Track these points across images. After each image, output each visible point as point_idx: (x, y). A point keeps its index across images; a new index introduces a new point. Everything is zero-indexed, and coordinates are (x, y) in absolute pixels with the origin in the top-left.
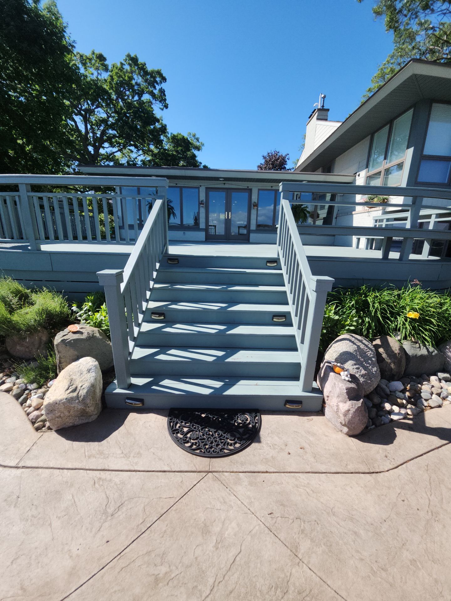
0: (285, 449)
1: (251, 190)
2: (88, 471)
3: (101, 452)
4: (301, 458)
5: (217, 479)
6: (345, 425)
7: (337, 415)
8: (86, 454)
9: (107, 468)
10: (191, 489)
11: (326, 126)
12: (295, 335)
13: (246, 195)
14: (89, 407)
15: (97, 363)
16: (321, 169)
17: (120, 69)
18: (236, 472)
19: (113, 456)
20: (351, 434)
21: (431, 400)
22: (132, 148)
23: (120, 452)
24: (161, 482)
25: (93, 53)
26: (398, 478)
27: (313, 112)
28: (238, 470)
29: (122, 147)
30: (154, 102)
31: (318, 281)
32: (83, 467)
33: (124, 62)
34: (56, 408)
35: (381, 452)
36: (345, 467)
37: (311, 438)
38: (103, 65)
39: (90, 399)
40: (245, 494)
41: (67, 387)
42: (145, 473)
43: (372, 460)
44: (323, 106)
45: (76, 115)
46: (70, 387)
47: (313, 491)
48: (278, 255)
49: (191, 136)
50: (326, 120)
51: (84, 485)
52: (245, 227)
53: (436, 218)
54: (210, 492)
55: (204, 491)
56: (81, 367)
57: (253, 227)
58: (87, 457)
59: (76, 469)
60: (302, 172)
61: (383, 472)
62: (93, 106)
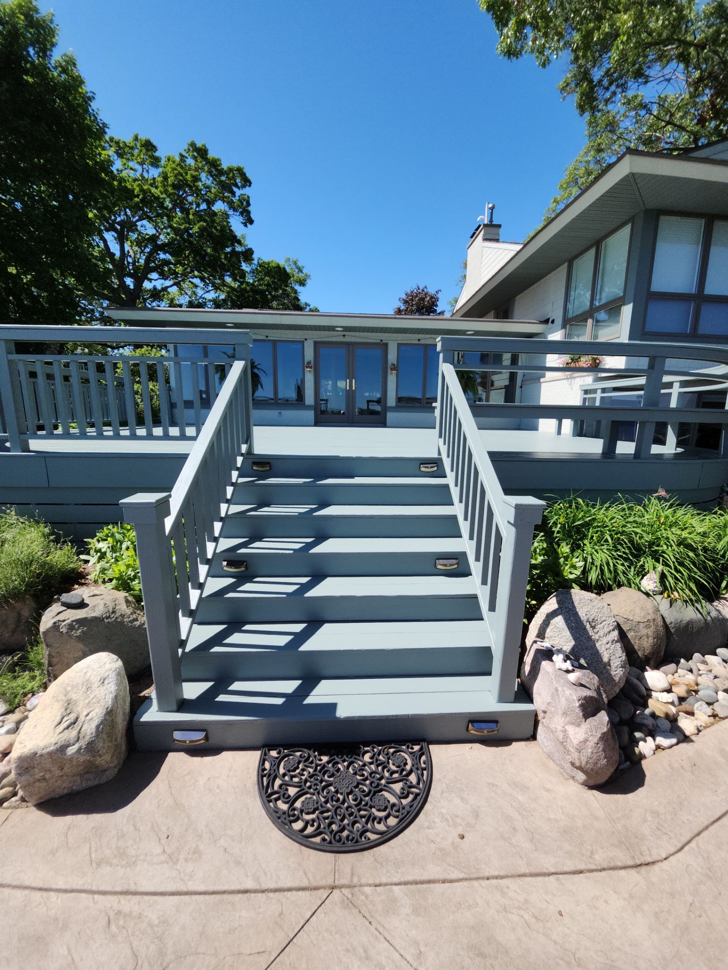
0: (476, 824)
1: (386, 345)
2: (96, 896)
3: (121, 851)
4: (508, 844)
5: (350, 904)
6: (580, 768)
7: (565, 749)
8: (93, 856)
9: (133, 888)
10: (299, 931)
11: (497, 250)
12: (476, 595)
13: (379, 352)
14: (100, 756)
15: (120, 663)
16: (492, 313)
17: (179, 165)
18: (386, 885)
19: (144, 860)
20: (592, 785)
21: (717, 703)
22: (197, 281)
23: (158, 850)
24: (240, 917)
25: (136, 138)
26: (686, 872)
27: (477, 229)
28: (389, 881)
29: (180, 279)
30: (231, 212)
31: (518, 507)
32: (86, 887)
33: (184, 154)
34: (37, 762)
35: (649, 819)
36: (590, 857)
37: (521, 798)
38: (152, 157)
39: (104, 740)
40: (407, 935)
41: (58, 719)
42: (207, 897)
43: (636, 837)
44: (491, 221)
45: (107, 230)
46: (65, 719)
47: (536, 917)
48: (439, 453)
49: (291, 263)
50: (497, 240)
51: (89, 928)
52: (378, 402)
53: (681, 387)
54: (337, 936)
55: (326, 935)
56: (88, 675)
57: (391, 401)
58: (94, 865)
59: (72, 891)
60: (466, 317)
61: (658, 861)
62: (134, 217)
